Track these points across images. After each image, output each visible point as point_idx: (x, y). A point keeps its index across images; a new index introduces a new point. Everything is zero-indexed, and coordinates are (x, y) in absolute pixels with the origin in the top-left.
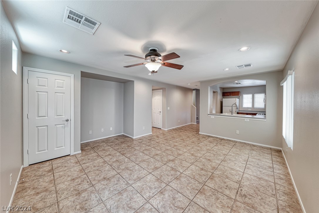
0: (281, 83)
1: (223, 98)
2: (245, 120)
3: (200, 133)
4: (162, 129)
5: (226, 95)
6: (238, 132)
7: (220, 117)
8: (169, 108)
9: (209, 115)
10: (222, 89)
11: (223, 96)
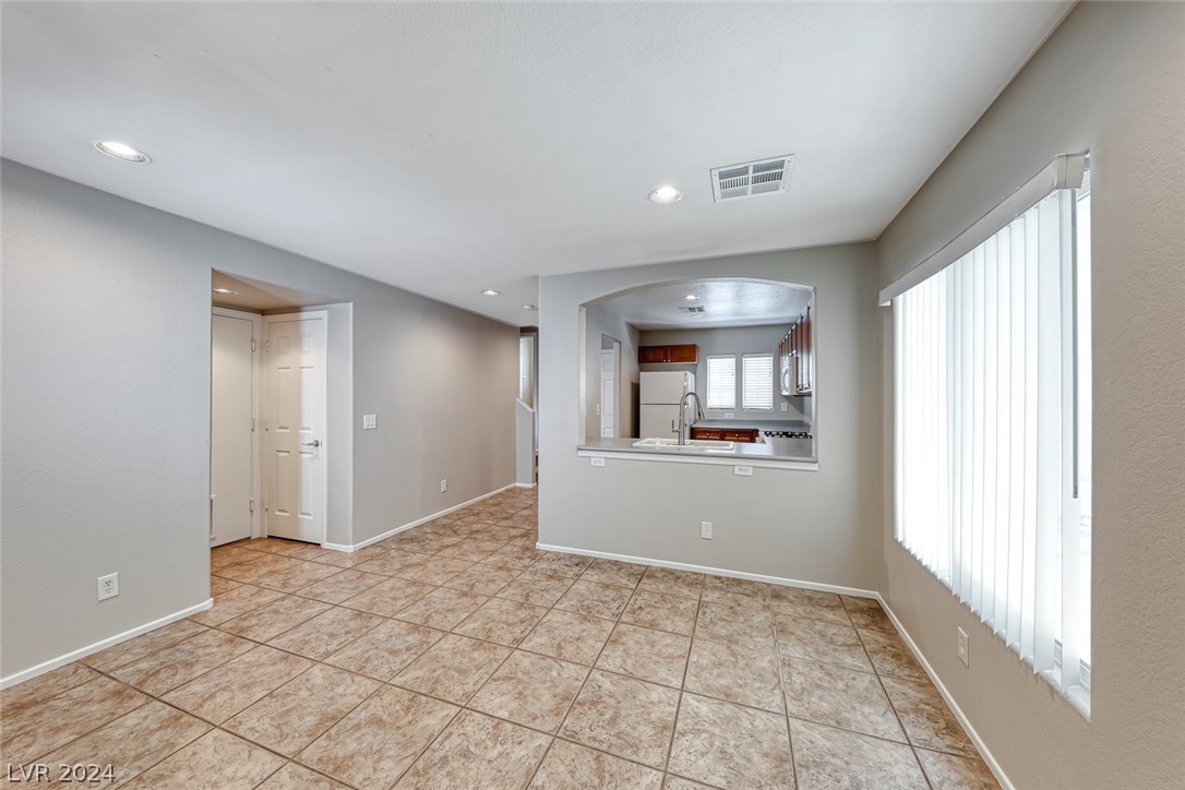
0: (883, 293)
1: (642, 370)
2: (737, 472)
3: (539, 545)
4: (326, 545)
5: (651, 357)
6: (707, 530)
7: (628, 459)
8: (369, 421)
9: (581, 453)
10: (640, 332)
11: (640, 362)
